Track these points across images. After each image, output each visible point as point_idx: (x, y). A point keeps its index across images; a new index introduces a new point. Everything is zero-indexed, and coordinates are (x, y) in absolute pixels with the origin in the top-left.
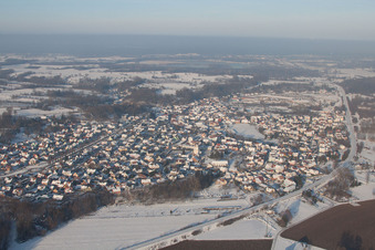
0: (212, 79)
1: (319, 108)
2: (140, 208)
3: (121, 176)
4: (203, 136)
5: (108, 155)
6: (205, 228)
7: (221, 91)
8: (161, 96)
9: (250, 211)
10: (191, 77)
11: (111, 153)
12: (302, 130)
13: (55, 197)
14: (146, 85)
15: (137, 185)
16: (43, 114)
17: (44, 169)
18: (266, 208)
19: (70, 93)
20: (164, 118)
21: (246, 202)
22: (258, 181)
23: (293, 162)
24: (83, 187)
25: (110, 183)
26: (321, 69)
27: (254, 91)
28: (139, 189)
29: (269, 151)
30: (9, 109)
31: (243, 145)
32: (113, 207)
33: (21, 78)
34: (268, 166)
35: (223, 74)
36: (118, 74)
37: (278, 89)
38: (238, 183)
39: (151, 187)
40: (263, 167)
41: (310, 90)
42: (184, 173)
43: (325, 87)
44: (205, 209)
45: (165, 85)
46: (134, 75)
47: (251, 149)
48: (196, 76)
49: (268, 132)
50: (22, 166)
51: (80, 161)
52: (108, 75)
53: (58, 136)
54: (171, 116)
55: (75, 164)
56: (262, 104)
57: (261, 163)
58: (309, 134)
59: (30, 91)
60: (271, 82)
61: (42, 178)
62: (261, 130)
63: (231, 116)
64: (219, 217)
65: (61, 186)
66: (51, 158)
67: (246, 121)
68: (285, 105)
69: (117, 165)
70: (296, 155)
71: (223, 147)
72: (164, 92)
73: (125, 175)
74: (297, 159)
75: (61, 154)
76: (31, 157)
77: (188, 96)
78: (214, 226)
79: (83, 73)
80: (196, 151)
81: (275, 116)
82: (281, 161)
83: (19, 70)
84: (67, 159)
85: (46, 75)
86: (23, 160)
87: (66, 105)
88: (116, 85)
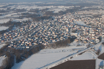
0: (68, 7)
1: (101, 15)
2: (53, 50)
3: (46, 39)
4: (69, 25)
5: (41, 33)
6: (74, 56)
7: (72, 11)
8: (54, 13)
9: (87, 50)
10: (62, 7)
11: (42, 32)
12: (97, 22)
13: (27, 47)
14: (49, 10)
15: (51, 42)
16: (20, 20)
17: (22, 38)
18: (92, 48)
19: (28, 14)
20: (56, 20)
21: (85, 47)
22: (87, 39)
23: (97, 33)
24: (35, 44)
25: (43, 42)
26: (99, 3)
27: (81, 10)
28: (52, 43)
29: (89, 29)
30: (11, 19)
31: (81, 28)
32: (45, 50)
33: (13, 10)
34: (90, 35)
35: (71, 6)
36: (41, 7)
37: (88, 10)
38: (81, 40)
39: (55, 43)
40: (88, 35)
41: (97, 10)
42: (65, 38)
43: (101, 9)
44: (73, 49)
45: (55, 10)
46: (46, 7)
47: (84, 29)
48: (63, 7)
49: (87, 23)
50: (16, 37)
51: (33, 35)
52: (38, 7)
53: (26, 27)
54: (58, 19)
55: (31, 36)
56: (84, 14)
57: (87, 34)
58: (100, 23)
59: (16, 13)
60: (85, 8)
61: (22, 41)
62: (85, 23)
63: (76, 19)
64: (78, 52)
65: (28, 43)
66: (24, 34)
67: (80, 20)
68: (91, 14)
69: (44, 36)
70: (97, 30)
71: (75, 29)
72: (55, 12)
73: (47, 39)
74: (98, 32)
75: (27, 33)
76: (18, 34)
77: (62, 13)
78: (76, 55)
79: (31, 7)
80: (67, 30)
81: (89, 18)
82: (93, 33)
83: (13, 7)
84: (29, 34)
85: (20, 8)
86: (16, 35)
87: (27, 17)
88: (40, 10)
